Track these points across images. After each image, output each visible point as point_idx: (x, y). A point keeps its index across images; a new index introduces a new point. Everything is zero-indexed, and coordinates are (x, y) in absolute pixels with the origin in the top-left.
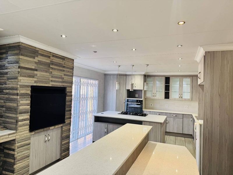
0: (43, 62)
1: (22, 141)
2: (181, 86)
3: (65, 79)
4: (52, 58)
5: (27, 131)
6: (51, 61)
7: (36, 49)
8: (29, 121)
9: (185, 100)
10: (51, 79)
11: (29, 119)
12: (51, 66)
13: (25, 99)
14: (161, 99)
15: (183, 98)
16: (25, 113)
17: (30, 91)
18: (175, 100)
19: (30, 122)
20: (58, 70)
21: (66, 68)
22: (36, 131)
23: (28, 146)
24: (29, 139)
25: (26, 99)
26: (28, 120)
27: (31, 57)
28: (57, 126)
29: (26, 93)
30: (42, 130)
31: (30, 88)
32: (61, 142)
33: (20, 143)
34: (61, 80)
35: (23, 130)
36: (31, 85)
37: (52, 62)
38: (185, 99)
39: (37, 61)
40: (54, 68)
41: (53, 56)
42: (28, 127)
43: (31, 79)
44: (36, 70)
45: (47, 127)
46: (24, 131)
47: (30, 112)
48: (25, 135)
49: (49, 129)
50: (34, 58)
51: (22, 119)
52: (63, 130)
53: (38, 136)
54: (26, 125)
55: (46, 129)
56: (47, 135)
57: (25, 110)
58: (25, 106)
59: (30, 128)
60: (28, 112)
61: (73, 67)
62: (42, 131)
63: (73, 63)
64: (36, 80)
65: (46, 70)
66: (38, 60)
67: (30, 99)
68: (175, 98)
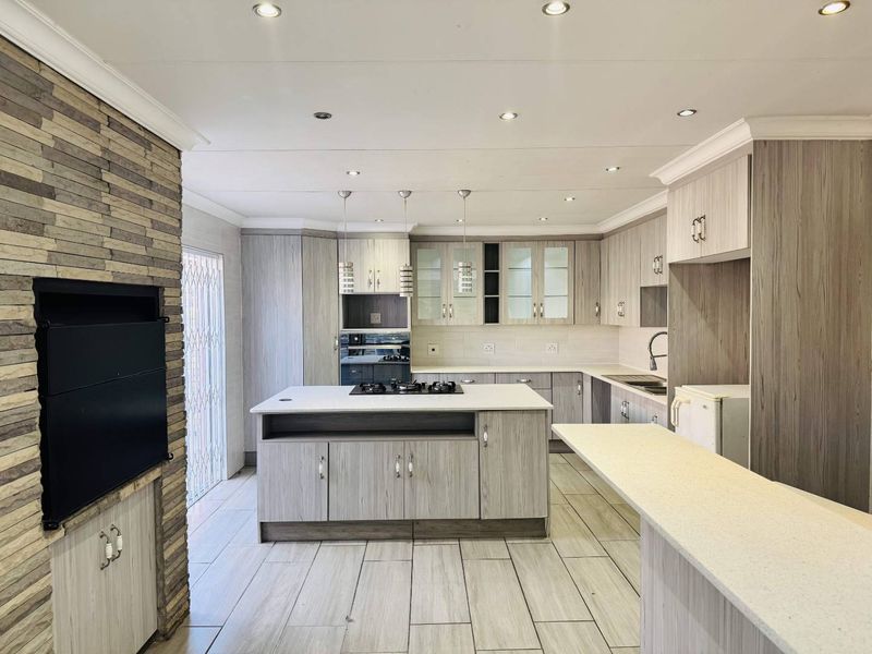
0: (76, 150)
1: (16, 589)
2: (538, 273)
3: (156, 245)
4: (106, 132)
5: (31, 528)
6: (105, 150)
7: (43, 74)
8: (38, 474)
9: (553, 323)
10: (110, 244)
11: (39, 462)
12: (107, 177)
13: (12, 353)
14: (473, 323)
15: (546, 316)
16: (21, 433)
17: (32, 309)
18: (519, 324)
19: (43, 481)
20: (133, 198)
21: (158, 192)
22: (71, 523)
23: (44, 607)
24: (43, 568)
25: (18, 353)
26: (35, 470)
27: (22, 114)
28: (143, 479)
29: (17, 322)
30: (93, 510)
31: (31, 294)
32: (159, 552)
33: (9, 599)
34: (141, 251)
35: (17, 529)
36: (35, 274)
37: (106, 157)
38: (553, 320)
39: (51, 144)
40: (116, 188)
41: (111, 123)
42: (35, 506)
43: (32, 240)
44: (50, 193)
45: (107, 493)
46: (20, 534)
47: (40, 425)
48: (29, 551)
49: (118, 498)
50: (38, 125)
51: (10, 470)
52: (165, 492)
53: (73, 543)
54: (29, 497)
55: (105, 501)
56: (107, 531)
57: (16, 418)
58: (15, 391)
59: (44, 508)
60: (30, 428)
61: (180, 187)
62: (95, 516)
63: (179, 169)
64: (50, 245)
65: (89, 194)
66: (54, 137)
67: (33, 353)
68: (519, 320)
